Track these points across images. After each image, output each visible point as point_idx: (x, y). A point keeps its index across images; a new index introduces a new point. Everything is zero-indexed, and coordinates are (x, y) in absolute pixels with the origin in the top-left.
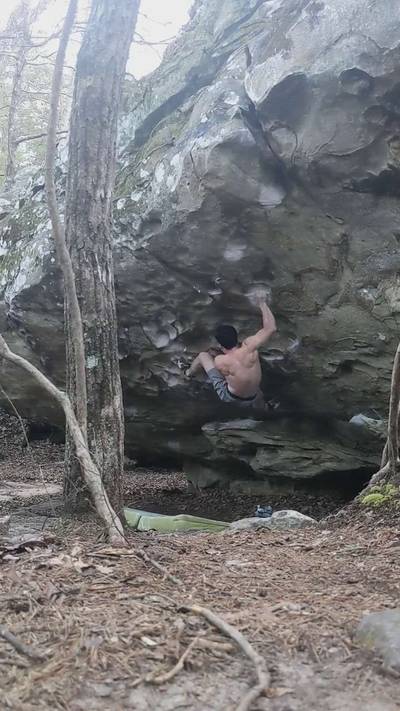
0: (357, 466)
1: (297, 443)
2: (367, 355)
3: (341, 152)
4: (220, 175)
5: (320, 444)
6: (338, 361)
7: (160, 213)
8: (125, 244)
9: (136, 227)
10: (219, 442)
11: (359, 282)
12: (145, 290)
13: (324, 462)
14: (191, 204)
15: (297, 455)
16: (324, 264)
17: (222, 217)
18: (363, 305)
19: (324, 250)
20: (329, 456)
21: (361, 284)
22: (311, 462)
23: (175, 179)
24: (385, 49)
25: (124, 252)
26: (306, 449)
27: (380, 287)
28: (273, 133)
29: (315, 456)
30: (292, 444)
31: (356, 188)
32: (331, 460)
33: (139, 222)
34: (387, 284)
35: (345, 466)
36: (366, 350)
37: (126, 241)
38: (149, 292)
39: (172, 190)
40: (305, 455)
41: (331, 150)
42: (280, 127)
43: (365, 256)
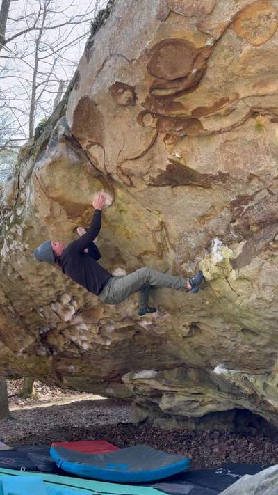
0: (232, 407)
1: (187, 389)
3: (134, 155)
4: (57, 187)
5: (201, 389)
6: (187, 324)
7: (31, 221)
8: (17, 247)
9: (20, 234)
10: (134, 389)
11: (180, 259)
13: (206, 404)
15: (187, 399)
16: (153, 247)
17: (69, 218)
19: (151, 236)
20: (210, 399)
21: (182, 260)
22: (198, 404)
24: (133, 60)
25: (18, 253)
26: (193, 394)
27: (196, 261)
28: (89, 150)
29: (200, 400)
30: (183, 390)
31: (155, 183)
32: (211, 402)
33: (21, 230)
34: (199, 257)
35: (223, 408)
36: (202, 313)
37: (17, 245)
38: (43, 281)
40: (193, 399)
41: (126, 155)
42: (93, 144)
43: (180, 237)
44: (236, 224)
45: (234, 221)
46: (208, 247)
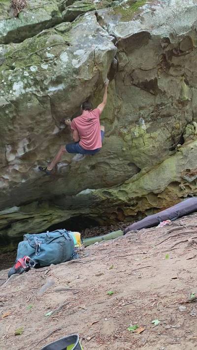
1: (41, 214)
2: (110, 158)
5: (51, 212)
7: (64, 78)
8: (34, 92)
9: (46, 83)
11: (121, 125)
12: (30, 122)
13: (54, 219)
14: (86, 76)
15: (42, 219)
16: (111, 117)
18: (121, 135)
19: (113, 110)
20: (57, 216)
22: (47, 222)
23: (79, 61)
24: (178, 35)
25: (33, 97)
26: (45, 216)
27: (128, 128)
28: (120, 53)
29: (49, 218)
30: (39, 215)
31: (138, 85)
32: (57, 218)
33: (49, 81)
34: (131, 126)
35: (64, 219)
36: (112, 156)
37: (36, 91)
38: (31, 124)
39: (77, 67)
40: (45, 219)
41: (142, 67)
42: (123, 51)
43: (125, 115)
44: (153, 114)
45: (152, 112)
46: (137, 122)
